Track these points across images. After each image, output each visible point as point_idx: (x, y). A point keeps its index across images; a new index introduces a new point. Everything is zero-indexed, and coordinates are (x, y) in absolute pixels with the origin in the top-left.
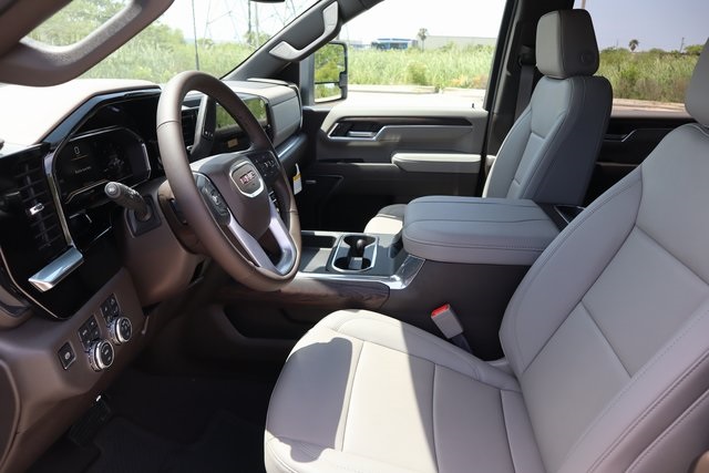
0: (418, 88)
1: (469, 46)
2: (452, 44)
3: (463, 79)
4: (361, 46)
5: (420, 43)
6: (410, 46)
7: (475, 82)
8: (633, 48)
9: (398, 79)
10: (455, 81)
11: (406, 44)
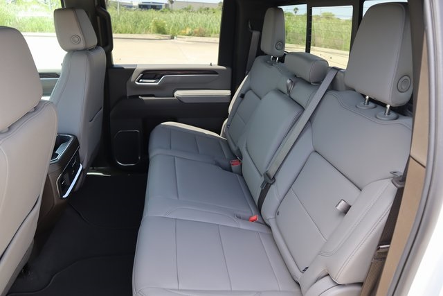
0: (160, 36)
1: (201, 8)
2: (190, 6)
3: (188, 30)
4: (131, 7)
5: (170, 5)
6: (164, 7)
7: (196, 32)
8: (296, 12)
9: (147, 30)
10: (183, 31)
11: (161, 6)
